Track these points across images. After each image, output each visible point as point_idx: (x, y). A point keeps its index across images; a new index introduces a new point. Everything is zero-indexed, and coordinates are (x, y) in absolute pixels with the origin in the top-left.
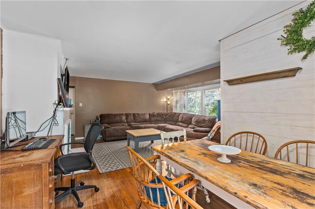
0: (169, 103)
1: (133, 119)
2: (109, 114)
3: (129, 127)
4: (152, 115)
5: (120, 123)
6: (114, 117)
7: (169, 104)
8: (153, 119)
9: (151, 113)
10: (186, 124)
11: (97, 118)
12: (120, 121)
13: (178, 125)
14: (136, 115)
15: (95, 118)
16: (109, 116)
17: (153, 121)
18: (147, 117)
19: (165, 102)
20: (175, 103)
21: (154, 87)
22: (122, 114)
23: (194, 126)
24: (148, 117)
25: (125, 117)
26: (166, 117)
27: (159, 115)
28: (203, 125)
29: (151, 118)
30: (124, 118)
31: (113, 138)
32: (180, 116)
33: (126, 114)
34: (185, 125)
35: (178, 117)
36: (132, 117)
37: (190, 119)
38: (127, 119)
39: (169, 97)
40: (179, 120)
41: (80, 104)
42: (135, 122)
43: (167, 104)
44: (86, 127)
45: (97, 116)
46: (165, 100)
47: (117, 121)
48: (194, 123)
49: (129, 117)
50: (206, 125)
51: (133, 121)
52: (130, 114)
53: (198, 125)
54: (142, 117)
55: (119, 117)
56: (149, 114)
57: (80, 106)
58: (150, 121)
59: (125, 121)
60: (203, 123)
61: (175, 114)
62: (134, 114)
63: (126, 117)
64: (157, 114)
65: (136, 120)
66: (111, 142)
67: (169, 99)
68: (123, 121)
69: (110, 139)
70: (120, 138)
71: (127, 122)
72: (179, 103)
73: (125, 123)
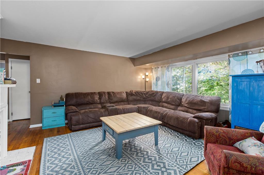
0: (147, 80)
1: (108, 98)
2: (77, 93)
3: (104, 110)
4: (130, 94)
5: (92, 104)
6: (84, 97)
7: (147, 82)
8: (131, 98)
9: (128, 91)
10: (173, 105)
11: (62, 98)
12: (91, 102)
13: (163, 106)
14: (112, 93)
15: (59, 98)
16: (77, 95)
17: (131, 101)
18: (124, 95)
19: (143, 79)
20: (155, 80)
21: (131, 61)
22: (95, 93)
23: (186, 109)
24: (126, 96)
25: (98, 96)
26: (147, 96)
27: (137, 93)
28: (202, 108)
29: (128, 97)
30: (97, 98)
31: (81, 126)
32: (164, 95)
33: (99, 93)
34: (173, 107)
35: (160, 96)
36: (107, 97)
37: (178, 99)
38: (100, 98)
39: (147, 74)
40: (163, 100)
41: (37, 80)
42: (111, 103)
43: (145, 81)
44: (45, 111)
45: (62, 96)
46: (143, 77)
47: (87, 101)
48: (186, 105)
49: (102, 96)
50: (207, 108)
51: (108, 101)
52: (104, 93)
53: (194, 108)
54: (118, 96)
55: (91, 97)
56: (126, 92)
57: (37, 82)
58: (128, 101)
59: (99, 101)
60: (202, 106)
61: (157, 92)
62: (109, 93)
63: (100, 96)
64: (135, 93)
65: (112, 99)
66: (80, 132)
67: (147, 76)
68: (96, 102)
69: (77, 127)
70: (91, 125)
71: (101, 103)
72: (160, 79)
73: (98, 104)
